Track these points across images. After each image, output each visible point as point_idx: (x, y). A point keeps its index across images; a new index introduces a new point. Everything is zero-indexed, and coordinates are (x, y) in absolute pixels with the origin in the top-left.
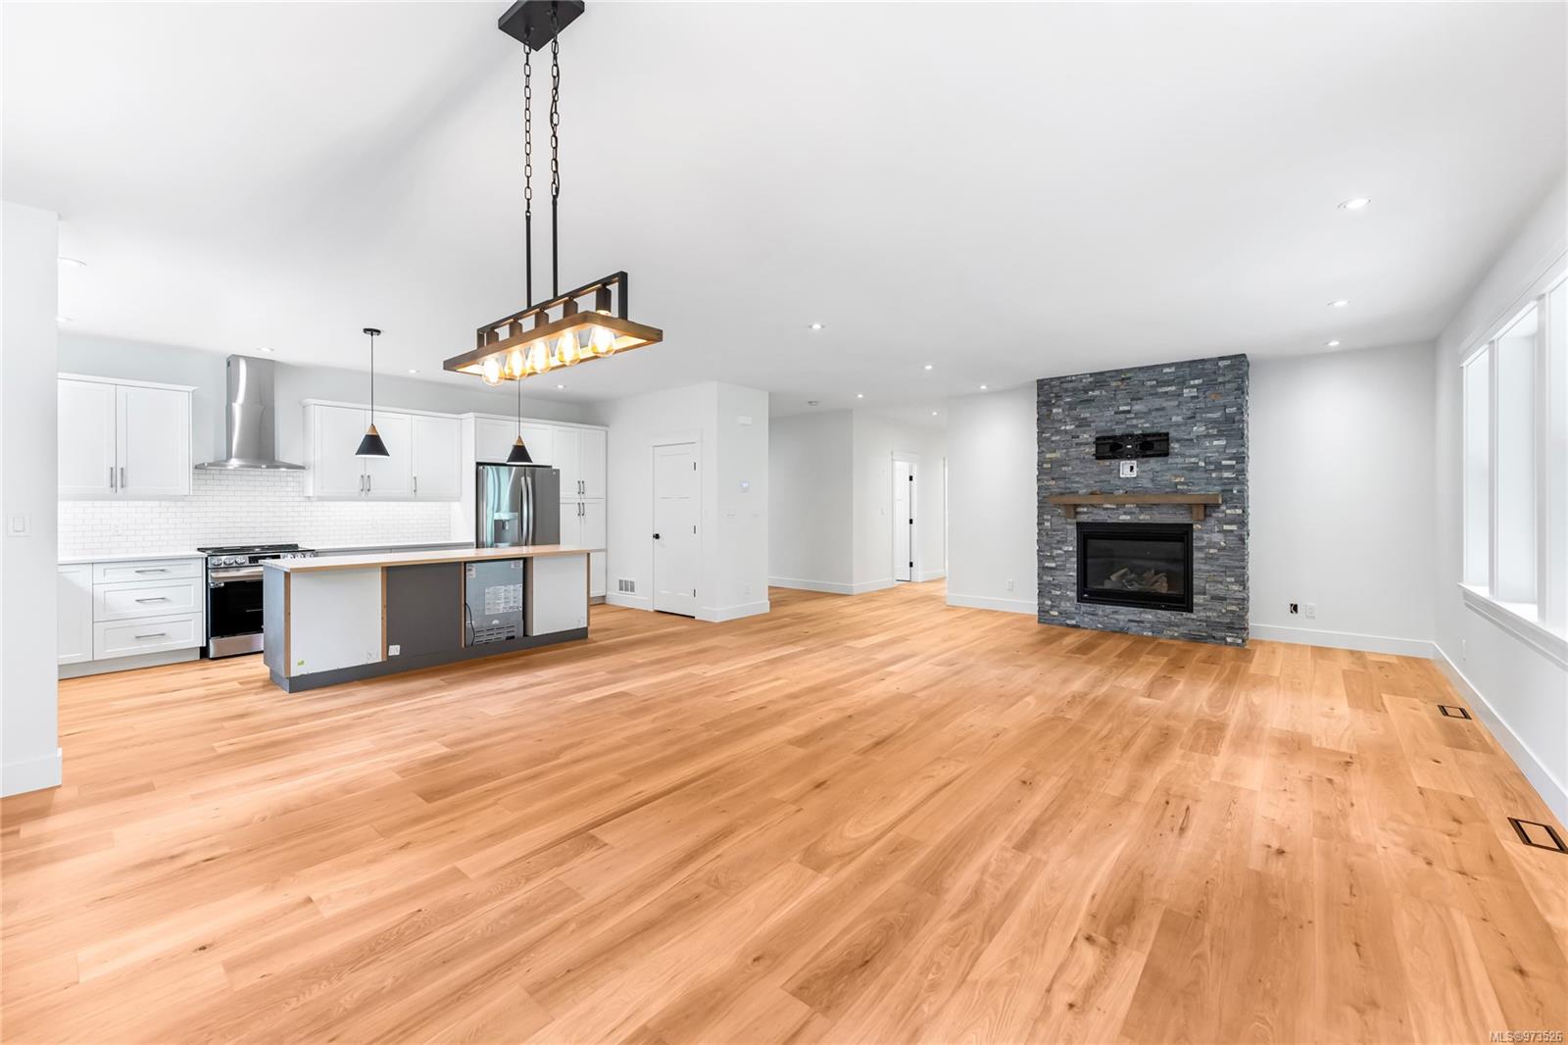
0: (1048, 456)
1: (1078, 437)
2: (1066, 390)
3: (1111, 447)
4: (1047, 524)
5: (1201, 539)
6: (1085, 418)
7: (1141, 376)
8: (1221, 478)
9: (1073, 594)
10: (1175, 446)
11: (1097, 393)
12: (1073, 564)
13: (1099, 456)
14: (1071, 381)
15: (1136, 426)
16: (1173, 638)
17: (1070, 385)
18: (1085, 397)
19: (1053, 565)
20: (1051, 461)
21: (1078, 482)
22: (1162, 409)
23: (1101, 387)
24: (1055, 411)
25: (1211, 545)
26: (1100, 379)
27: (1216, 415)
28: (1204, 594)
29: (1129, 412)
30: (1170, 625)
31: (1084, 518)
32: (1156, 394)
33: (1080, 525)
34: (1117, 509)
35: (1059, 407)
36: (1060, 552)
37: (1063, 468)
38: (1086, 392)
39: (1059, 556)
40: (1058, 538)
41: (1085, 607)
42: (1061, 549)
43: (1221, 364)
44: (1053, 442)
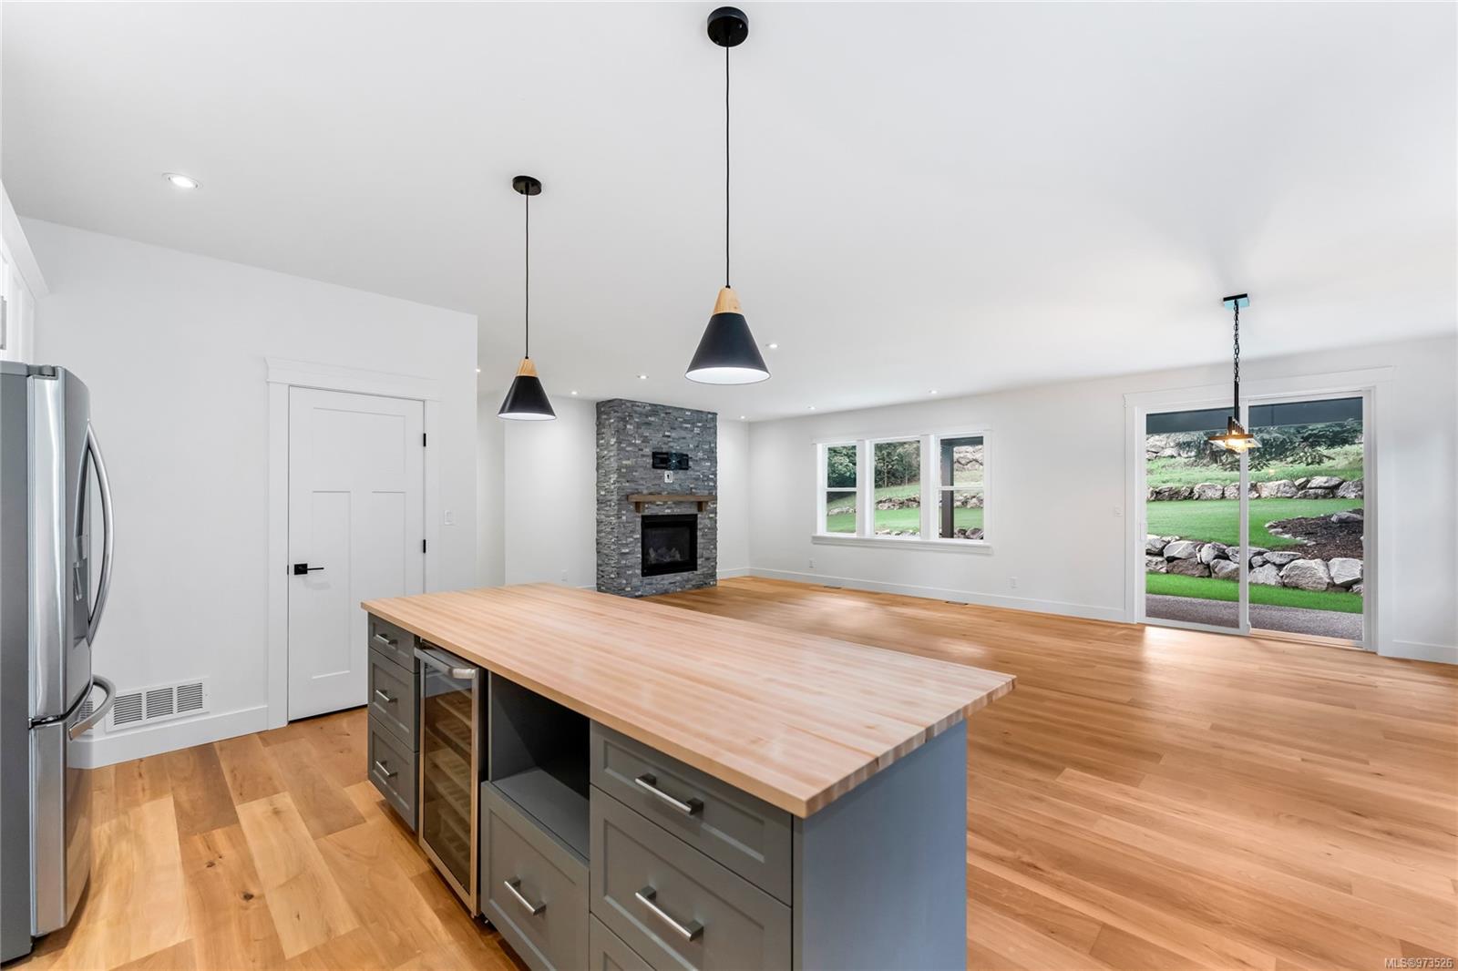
0: (624, 462)
1: (642, 450)
2: (636, 412)
3: (661, 460)
4: (624, 518)
5: (701, 523)
6: (647, 437)
7: (675, 414)
8: (708, 485)
9: (639, 572)
10: (691, 463)
11: (652, 419)
12: (639, 549)
13: (654, 466)
14: (638, 406)
15: (672, 447)
16: (690, 589)
17: (638, 409)
18: (646, 420)
19: (627, 551)
20: (626, 467)
21: (643, 485)
22: (684, 438)
23: (654, 415)
24: (628, 426)
25: (705, 527)
26: (655, 409)
27: (707, 447)
28: (702, 557)
29: (669, 437)
30: (688, 581)
31: (647, 512)
32: (681, 428)
33: (643, 517)
34: (664, 505)
35: (631, 424)
36: (632, 539)
37: (634, 473)
38: (647, 417)
39: (631, 542)
40: (631, 529)
41: (647, 580)
42: (632, 537)
43: (710, 416)
44: (627, 451)
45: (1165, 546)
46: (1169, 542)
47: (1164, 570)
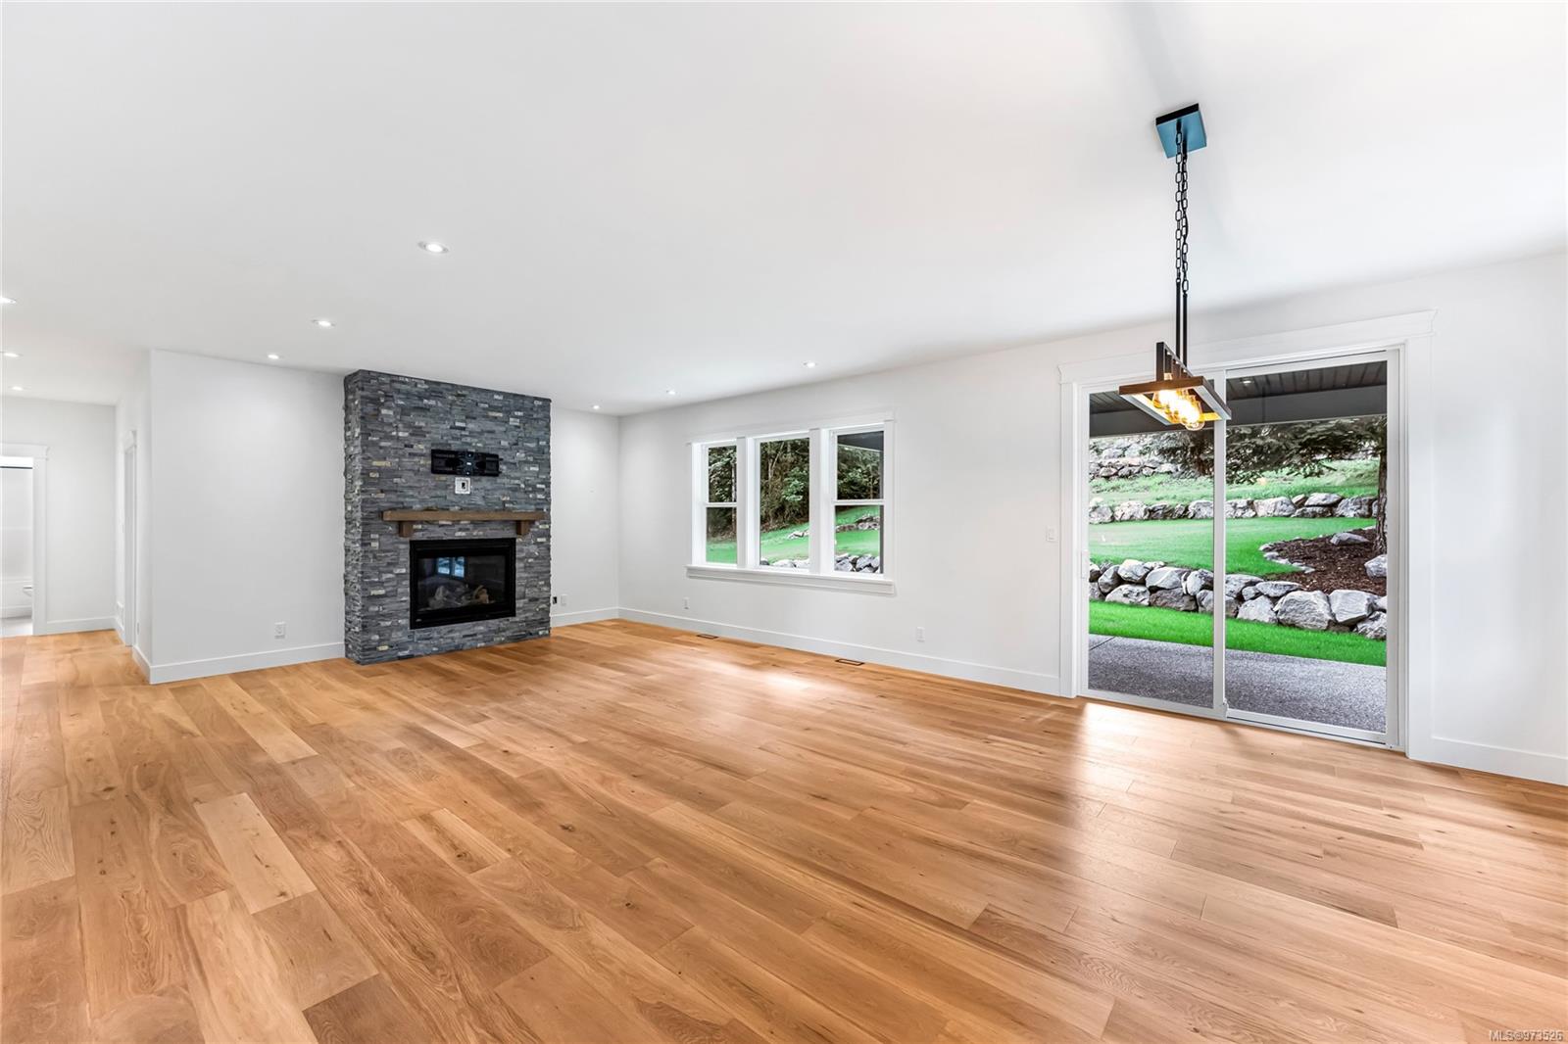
0: (375, 463)
1: (412, 446)
2: (399, 391)
3: (447, 462)
4: (375, 545)
5: (522, 551)
6: (421, 427)
7: (474, 397)
8: (536, 499)
9: (405, 622)
10: (503, 468)
11: (432, 402)
12: (405, 588)
13: (435, 470)
14: (404, 383)
15: (470, 444)
16: (501, 643)
17: (403, 387)
18: (420, 404)
19: (382, 592)
20: (379, 470)
21: (412, 496)
22: (492, 432)
23: (435, 397)
24: (384, 411)
25: (530, 555)
26: (436, 389)
27: (532, 445)
28: (524, 598)
29: (463, 429)
30: (499, 631)
31: (418, 536)
32: (487, 417)
33: (414, 544)
34: (453, 525)
35: (389, 408)
36: (390, 576)
37: (395, 480)
38: (421, 398)
39: (389, 580)
40: (388, 560)
41: (419, 633)
42: (391, 572)
43: (537, 403)
44: (381, 448)
45: (1148, 573)
46: (1152, 569)
47: (1146, 603)
